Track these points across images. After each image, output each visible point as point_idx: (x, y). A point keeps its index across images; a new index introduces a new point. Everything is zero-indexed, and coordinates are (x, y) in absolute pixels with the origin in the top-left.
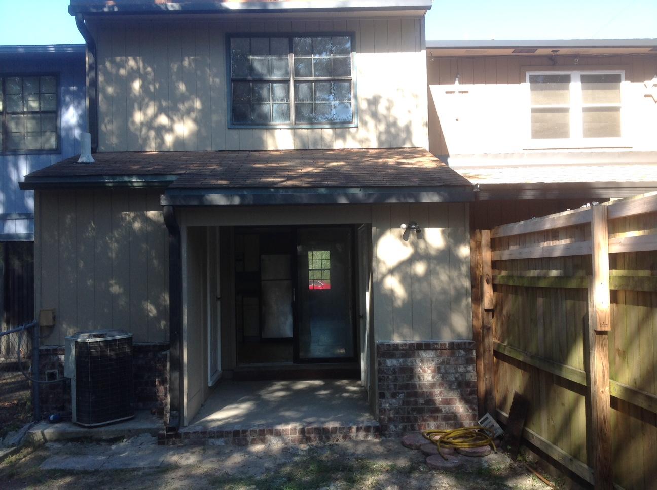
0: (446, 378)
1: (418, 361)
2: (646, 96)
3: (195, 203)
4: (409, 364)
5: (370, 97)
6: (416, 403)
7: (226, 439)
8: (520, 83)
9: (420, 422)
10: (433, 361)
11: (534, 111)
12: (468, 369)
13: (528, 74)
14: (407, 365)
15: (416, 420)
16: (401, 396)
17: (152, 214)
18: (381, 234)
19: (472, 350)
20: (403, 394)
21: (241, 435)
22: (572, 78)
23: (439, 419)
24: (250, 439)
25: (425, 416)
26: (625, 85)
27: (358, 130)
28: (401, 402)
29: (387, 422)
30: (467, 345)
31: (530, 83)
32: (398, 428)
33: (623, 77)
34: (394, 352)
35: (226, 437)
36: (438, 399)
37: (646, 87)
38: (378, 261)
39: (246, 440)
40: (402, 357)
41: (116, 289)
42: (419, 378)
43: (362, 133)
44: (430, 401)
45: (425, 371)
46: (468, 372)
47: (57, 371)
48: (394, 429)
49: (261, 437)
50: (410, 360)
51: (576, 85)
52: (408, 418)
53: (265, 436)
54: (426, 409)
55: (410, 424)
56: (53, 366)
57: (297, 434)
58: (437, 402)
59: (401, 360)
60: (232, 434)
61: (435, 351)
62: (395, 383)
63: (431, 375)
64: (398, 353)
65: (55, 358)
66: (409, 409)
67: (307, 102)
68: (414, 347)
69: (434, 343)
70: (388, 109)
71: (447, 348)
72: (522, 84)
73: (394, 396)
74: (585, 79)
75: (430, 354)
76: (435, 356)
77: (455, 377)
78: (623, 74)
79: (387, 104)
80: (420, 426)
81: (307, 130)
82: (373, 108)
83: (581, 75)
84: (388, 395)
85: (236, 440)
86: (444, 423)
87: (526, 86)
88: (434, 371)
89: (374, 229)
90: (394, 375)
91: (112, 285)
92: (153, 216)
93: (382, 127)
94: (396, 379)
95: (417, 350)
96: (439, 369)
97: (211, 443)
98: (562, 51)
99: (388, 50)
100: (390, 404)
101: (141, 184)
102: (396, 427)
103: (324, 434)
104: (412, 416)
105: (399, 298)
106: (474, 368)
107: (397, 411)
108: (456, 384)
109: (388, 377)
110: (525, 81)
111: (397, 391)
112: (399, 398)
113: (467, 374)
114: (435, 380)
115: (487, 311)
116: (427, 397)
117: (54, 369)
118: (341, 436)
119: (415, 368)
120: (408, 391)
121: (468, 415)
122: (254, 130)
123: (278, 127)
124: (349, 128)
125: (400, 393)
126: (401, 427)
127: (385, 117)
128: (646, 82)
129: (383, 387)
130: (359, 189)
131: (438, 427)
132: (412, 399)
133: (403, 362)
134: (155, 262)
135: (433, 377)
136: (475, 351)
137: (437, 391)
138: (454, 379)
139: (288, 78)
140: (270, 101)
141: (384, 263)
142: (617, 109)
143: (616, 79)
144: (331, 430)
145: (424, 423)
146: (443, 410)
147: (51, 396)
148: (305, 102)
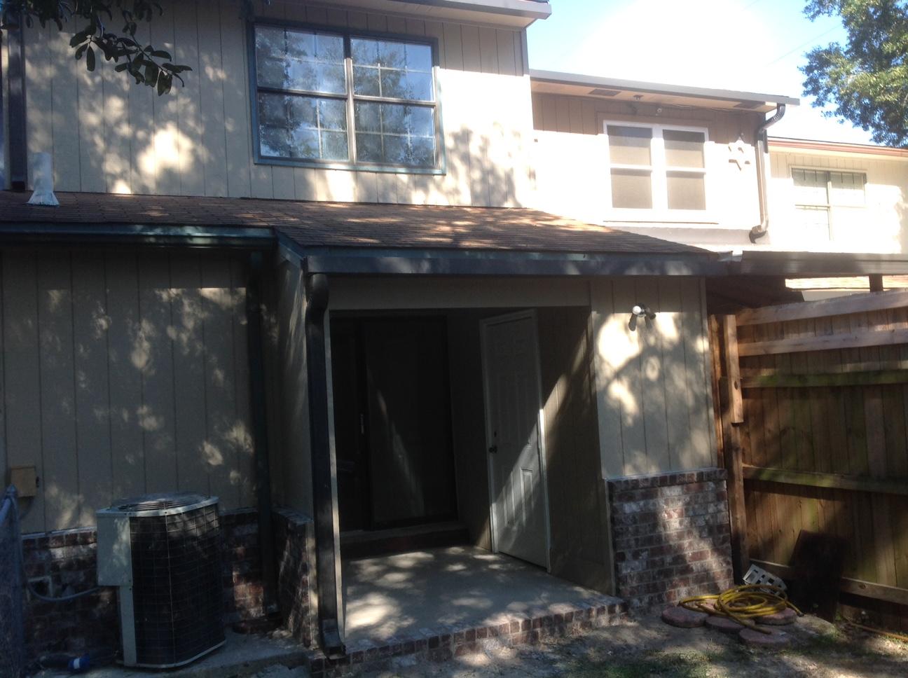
0: (695, 523)
1: (661, 502)
2: (730, 161)
3: (365, 269)
4: (652, 508)
5: (458, 130)
6: (663, 561)
7: (418, 654)
8: (596, 134)
9: (669, 590)
10: (679, 500)
11: (615, 172)
12: (719, 507)
13: (606, 123)
14: (649, 510)
15: (664, 588)
16: (645, 554)
17: (210, 292)
18: (602, 321)
19: (722, 480)
20: (647, 552)
21: (441, 644)
22: (654, 132)
23: (691, 582)
24: (454, 648)
25: (673, 580)
26: (709, 146)
27: (443, 179)
28: (645, 564)
29: (629, 596)
30: (718, 474)
31: (608, 134)
32: (643, 602)
33: (707, 136)
34: (633, 491)
35: (418, 651)
36: (689, 553)
37: (730, 150)
38: (602, 360)
39: (448, 651)
40: (643, 499)
41: (150, 423)
42: (665, 527)
43: (449, 182)
44: (679, 558)
45: (670, 516)
46: (720, 511)
47: (48, 578)
48: (639, 604)
49: (470, 642)
50: (651, 502)
51: (657, 142)
52: (655, 585)
53: (474, 640)
54: (674, 569)
55: (657, 594)
56: (40, 570)
57: (520, 630)
58: (688, 559)
59: (642, 503)
60: (428, 645)
61: (680, 486)
62: (636, 537)
63: (678, 521)
64: (638, 492)
65: (44, 556)
66: (655, 573)
67: (372, 133)
68: (657, 482)
69: (680, 475)
70: (483, 150)
71: (695, 480)
72: (600, 135)
73: (636, 555)
74: (668, 135)
75: (674, 492)
76: (681, 493)
77: (705, 520)
78: (706, 131)
79: (481, 143)
80: (669, 596)
81: (374, 174)
82: (462, 148)
83: (663, 130)
84: (629, 556)
85: (434, 653)
86: (696, 587)
87: (604, 138)
88: (681, 515)
89: (594, 314)
90: (634, 526)
91: (143, 417)
92: (212, 295)
93: (477, 175)
94: (637, 531)
95: (660, 486)
96: (687, 510)
97: (397, 663)
98: (647, 97)
99: (481, 68)
100: (632, 569)
101: (208, 241)
102: (641, 600)
103: (556, 623)
104: (658, 582)
105: (628, 415)
106: (725, 505)
107: (641, 578)
108: (706, 530)
109: (627, 530)
110: (602, 132)
111: (640, 548)
112: (643, 558)
113: (718, 515)
114: (683, 527)
115: (735, 425)
116: (676, 552)
117: (43, 575)
118: (579, 624)
119: (659, 513)
120: (653, 547)
121: (722, 572)
122: (295, 169)
123: (331, 166)
124: (434, 175)
125: (642, 551)
126: (646, 600)
127: (479, 161)
128: (731, 144)
129: (622, 545)
130: (583, 255)
131: (689, 593)
132: (657, 559)
133: (645, 505)
134: (219, 374)
135: (681, 523)
136: (725, 482)
137: (686, 542)
138: (704, 523)
139: (346, 94)
140: (317, 126)
141: (608, 364)
142: (700, 176)
143: (699, 138)
144: (566, 618)
145: (673, 590)
146: (694, 568)
147: (38, 627)
148: (369, 132)
